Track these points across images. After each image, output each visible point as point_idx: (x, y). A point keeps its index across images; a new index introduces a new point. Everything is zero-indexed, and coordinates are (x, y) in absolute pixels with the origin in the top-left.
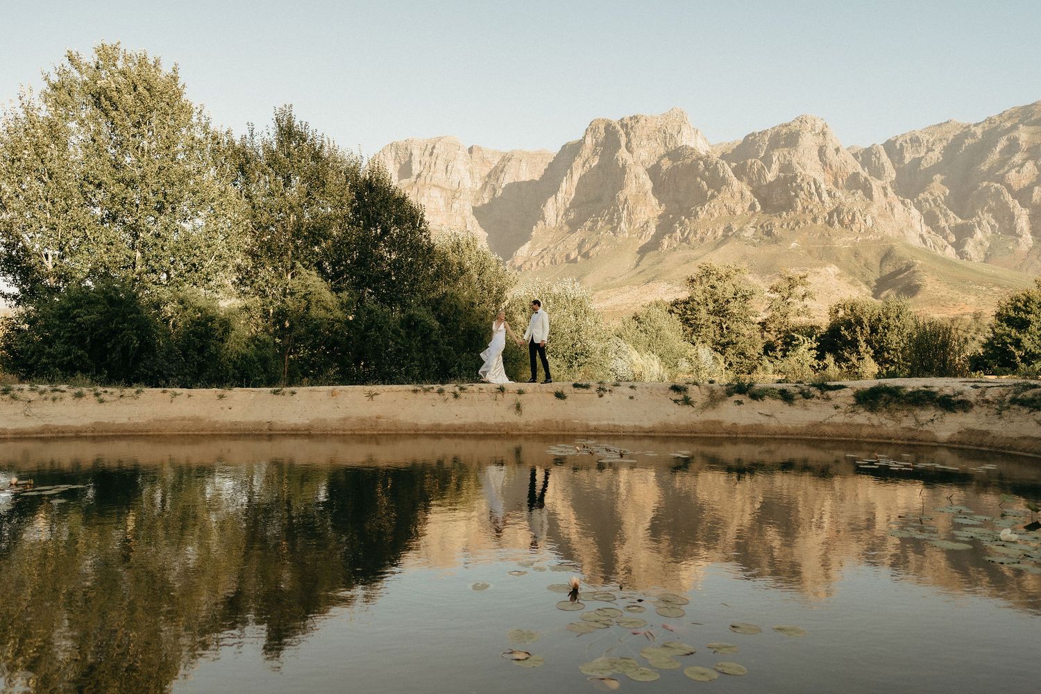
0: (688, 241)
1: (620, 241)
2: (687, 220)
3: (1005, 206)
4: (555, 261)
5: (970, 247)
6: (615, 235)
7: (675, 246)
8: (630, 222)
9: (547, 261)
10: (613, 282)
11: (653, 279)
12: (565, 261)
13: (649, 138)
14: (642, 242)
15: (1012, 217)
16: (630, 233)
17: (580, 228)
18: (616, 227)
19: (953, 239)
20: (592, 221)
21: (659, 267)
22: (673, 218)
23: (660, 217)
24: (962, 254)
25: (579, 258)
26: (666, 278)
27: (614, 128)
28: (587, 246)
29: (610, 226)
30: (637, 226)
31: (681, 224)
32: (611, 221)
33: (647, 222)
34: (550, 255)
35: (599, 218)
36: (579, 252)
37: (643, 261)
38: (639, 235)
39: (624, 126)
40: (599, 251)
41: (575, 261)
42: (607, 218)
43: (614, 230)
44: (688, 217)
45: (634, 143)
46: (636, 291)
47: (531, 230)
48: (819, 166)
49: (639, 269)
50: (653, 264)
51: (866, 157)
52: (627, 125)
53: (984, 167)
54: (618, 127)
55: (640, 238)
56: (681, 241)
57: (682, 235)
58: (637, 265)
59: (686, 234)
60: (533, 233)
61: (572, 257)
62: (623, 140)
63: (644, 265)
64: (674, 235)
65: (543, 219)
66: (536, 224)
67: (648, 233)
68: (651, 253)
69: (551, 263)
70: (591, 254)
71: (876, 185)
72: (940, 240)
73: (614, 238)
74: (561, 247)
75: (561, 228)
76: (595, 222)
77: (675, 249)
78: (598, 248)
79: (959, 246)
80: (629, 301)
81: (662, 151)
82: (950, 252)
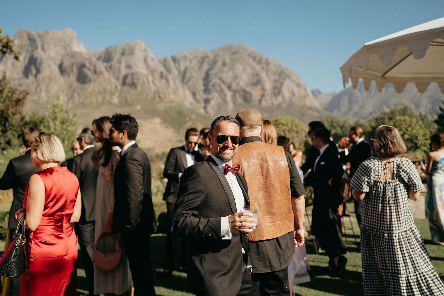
3: (222, 90)
5: (209, 109)
13: (55, 45)
15: (225, 95)
19: (203, 104)
24: (207, 112)
27: (33, 36)
39: (40, 36)
45: (46, 46)
48: (144, 66)
51: (164, 63)
52: (41, 36)
53: (213, 72)
54: (36, 36)
62: (39, 44)
71: (170, 77)
72: (198, 105)
79: (205, 108)
81: (63, 52)
82: (202, 111)
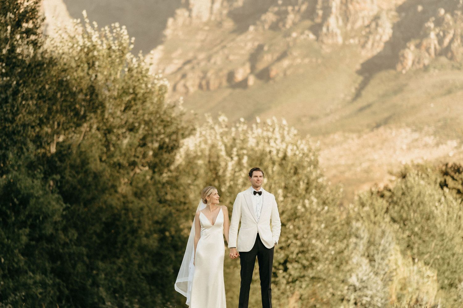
0: (449, 55)
1: (326, 50)
2: (448, 16)
4: (208, 84)
6: (317, 40)
7: (426, 62)
8: (346, 16)
9: (192, 82)
10: (313, 124)
11: (385, 122)
12: (225, 83)
14: (367, 54)
16: (346, 37)
17: (254, 24)
18: (320, 26)
20: (277, 13)
21: (396, 99)
22: (423, 12)
23: (400, 9)
25: (252, 81)
26: (410, 119)
28: (267, 58)
29: (308, 23)
30: (359, 24)
31: (439, 22)
32: (310, 13)
33: (376, 18)
34: (199, 73)
35: (290, 8)
36: (253, 68)
37: (369, 88)
38: (363, 40)
40: (289, 67)
41: (244, 84)
42: (304, 7)
43: (316, 29)
44: (451, 10)
46: (354, 142)
47: (164, 26)
49: (361, 103)
50: (385, 95)
55: (363, 46)
56: (439, 54)
57: (441, 42)
58: (358, 95)
59: (447, 41)
60: (168, 32)
61: (239, 77)
63: (369, 96)
64: (425, 43)
65: (187, 6)
66: (173, 14)
67: (378, 37)
68: (383, 74)
69: (200, 86)
70: (273, 73)
73: (316, 45)
74: (218, 59)
75: (219, 24)
76: (282, 15)
77: (426, 68)
78: (286, 63)
80: (343, 162)
